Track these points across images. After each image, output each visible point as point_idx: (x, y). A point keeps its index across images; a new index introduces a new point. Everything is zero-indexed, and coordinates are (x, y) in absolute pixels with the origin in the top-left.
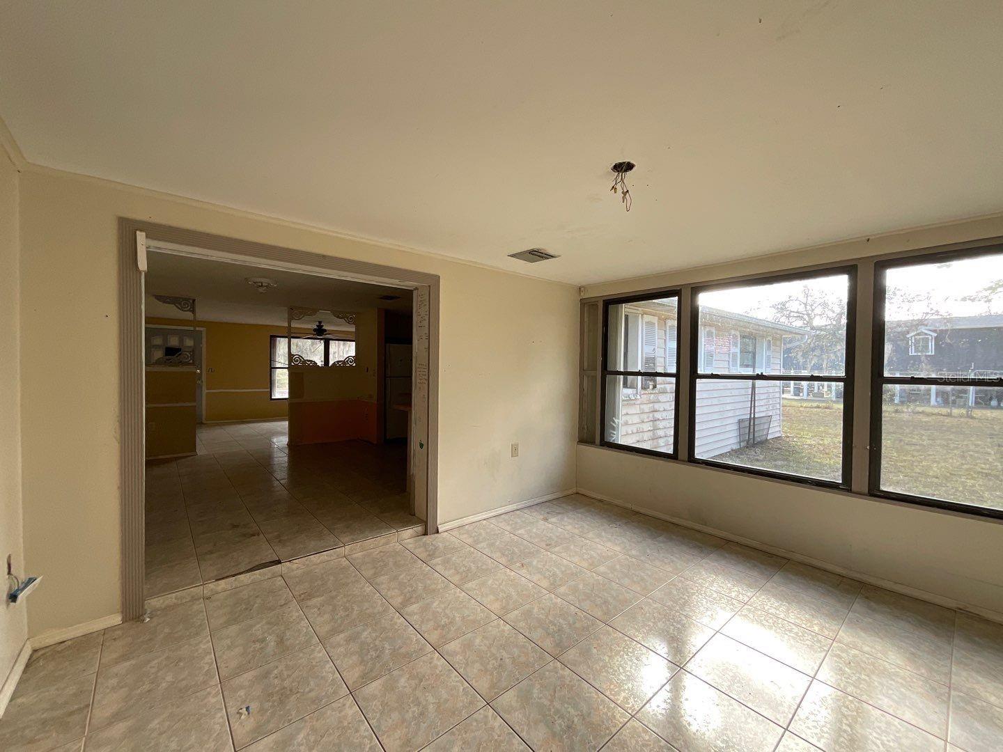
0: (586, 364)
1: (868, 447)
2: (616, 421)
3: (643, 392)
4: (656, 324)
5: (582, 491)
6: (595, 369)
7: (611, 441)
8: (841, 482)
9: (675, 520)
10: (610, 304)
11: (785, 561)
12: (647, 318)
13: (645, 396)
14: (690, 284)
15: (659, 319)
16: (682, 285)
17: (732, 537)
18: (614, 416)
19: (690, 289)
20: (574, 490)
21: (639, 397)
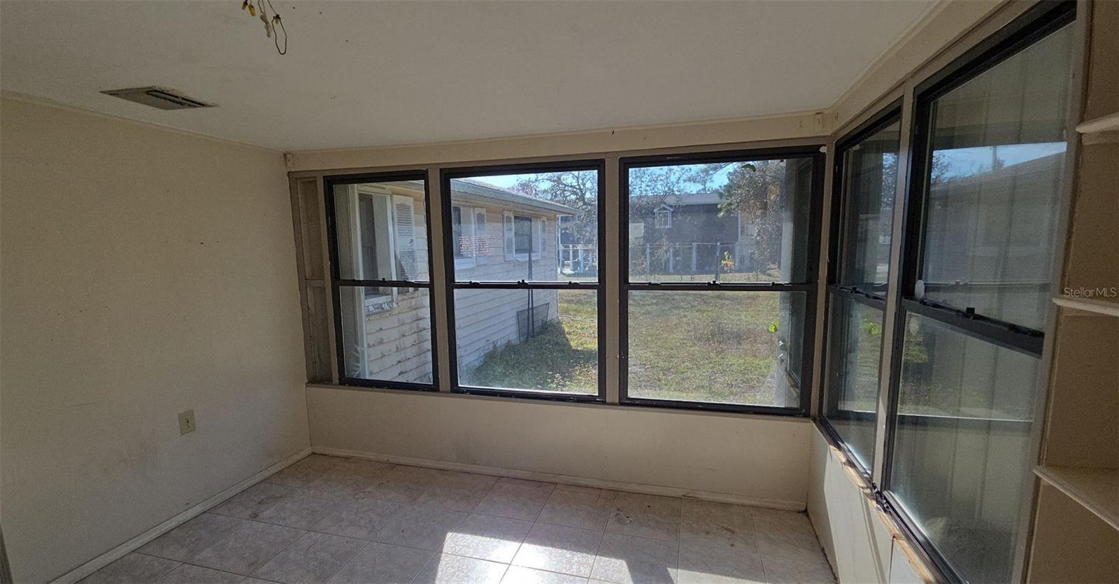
0: (308, 269)
1: (618, 356)
2: (359, 349)
3: (401, 297)
4: (412, 209)
5: (319, 449)
6: (322, 278)
7: (354, 377)
8: (597, 395)
9: (442, 465)
10: (335, 181)
11: (552, 487)
12: (398, 199)
13: (405, 302)
14: (438, 164)
15: (415, 200)
16: (429, 164)
17: (503, 472)
18: (356, 343)
19: (439, 170)
20: (308, 450)
21: (395, 305)
